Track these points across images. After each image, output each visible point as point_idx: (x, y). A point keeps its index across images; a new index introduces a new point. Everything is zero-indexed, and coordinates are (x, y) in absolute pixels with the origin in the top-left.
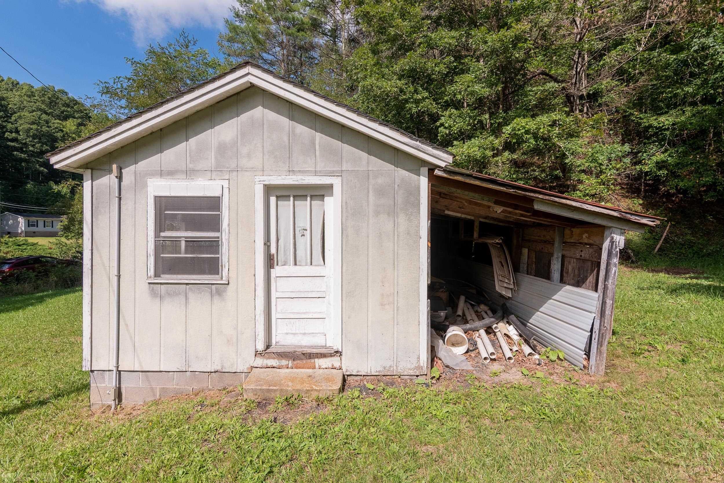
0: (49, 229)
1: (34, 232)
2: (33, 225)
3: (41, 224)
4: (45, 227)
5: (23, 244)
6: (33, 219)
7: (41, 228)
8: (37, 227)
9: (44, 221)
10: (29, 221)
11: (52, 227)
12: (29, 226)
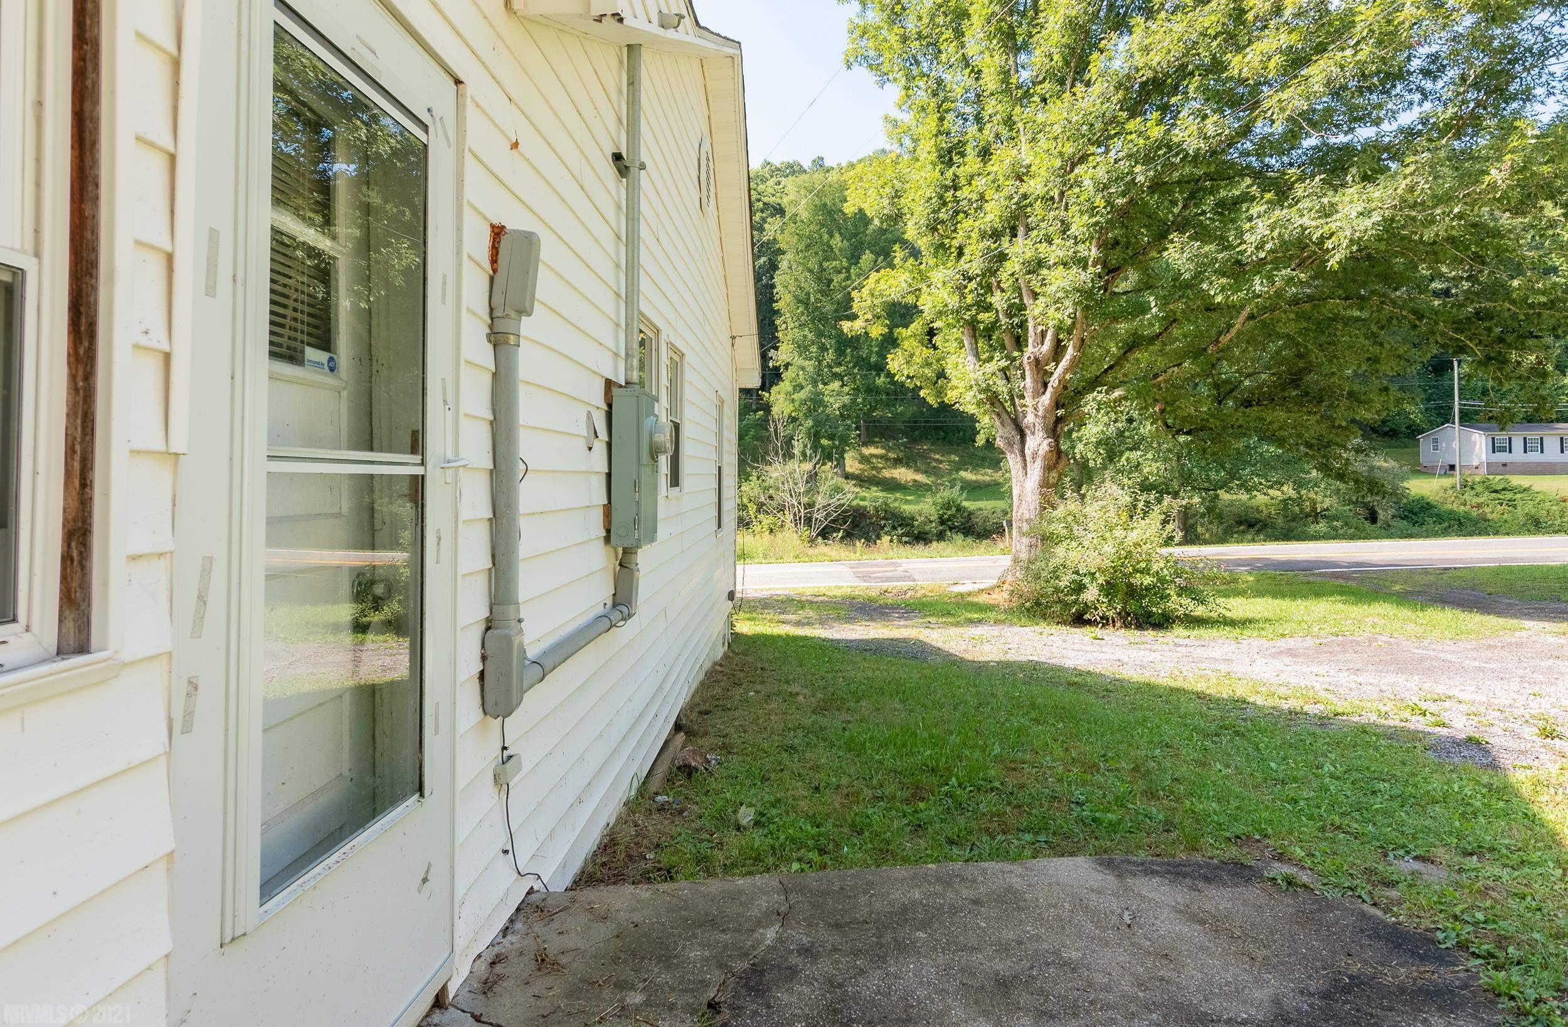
0: (1534, 457)
1: (1505, 465)
2: (1502, 449)
3: (1517, 444)
4: (1525, 452)
5: (1504, 489)
6: (1501, 437)
7: (1517, 455)
8: (1510, 452)
9: (1525, 439)
10: (1493, 439)
11: (1542, 452)
12: (1494, 452)
